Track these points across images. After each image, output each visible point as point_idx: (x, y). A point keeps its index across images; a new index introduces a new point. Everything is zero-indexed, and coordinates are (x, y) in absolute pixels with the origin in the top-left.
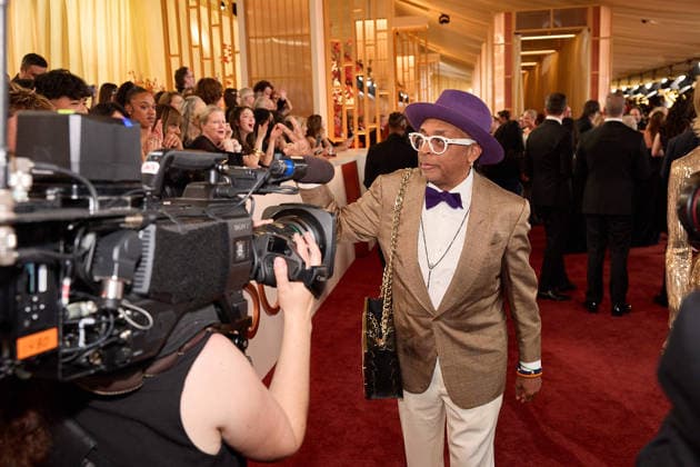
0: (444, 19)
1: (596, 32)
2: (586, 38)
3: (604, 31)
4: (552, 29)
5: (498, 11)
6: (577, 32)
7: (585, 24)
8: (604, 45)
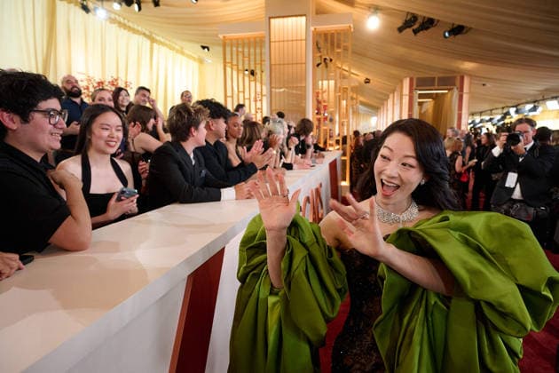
0: (367, 81)
1: (461, 89)
2: (456, 93)
3: (466, 89)
4: (436, 87)
5: (406, 77)
6: (449, 90)
7: (454, 85)
8: (465, 97)
